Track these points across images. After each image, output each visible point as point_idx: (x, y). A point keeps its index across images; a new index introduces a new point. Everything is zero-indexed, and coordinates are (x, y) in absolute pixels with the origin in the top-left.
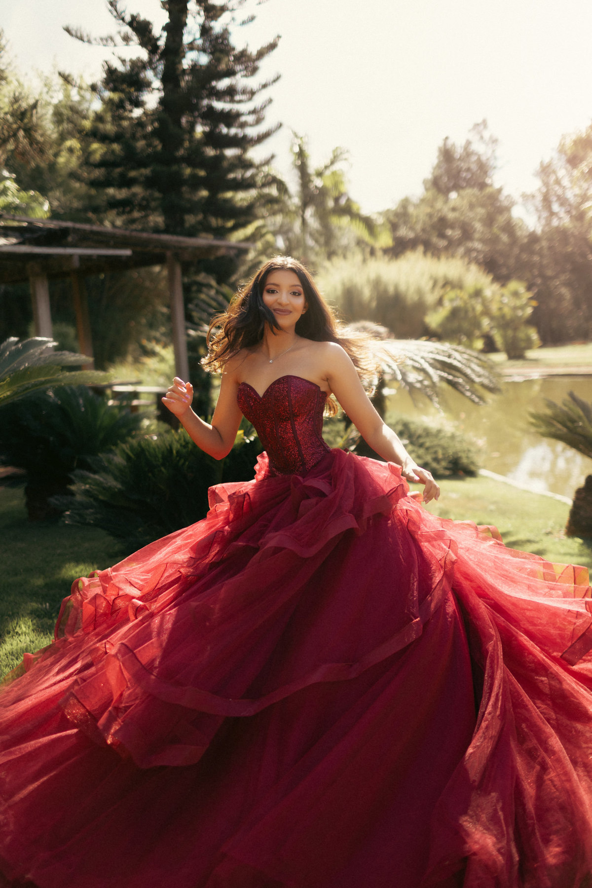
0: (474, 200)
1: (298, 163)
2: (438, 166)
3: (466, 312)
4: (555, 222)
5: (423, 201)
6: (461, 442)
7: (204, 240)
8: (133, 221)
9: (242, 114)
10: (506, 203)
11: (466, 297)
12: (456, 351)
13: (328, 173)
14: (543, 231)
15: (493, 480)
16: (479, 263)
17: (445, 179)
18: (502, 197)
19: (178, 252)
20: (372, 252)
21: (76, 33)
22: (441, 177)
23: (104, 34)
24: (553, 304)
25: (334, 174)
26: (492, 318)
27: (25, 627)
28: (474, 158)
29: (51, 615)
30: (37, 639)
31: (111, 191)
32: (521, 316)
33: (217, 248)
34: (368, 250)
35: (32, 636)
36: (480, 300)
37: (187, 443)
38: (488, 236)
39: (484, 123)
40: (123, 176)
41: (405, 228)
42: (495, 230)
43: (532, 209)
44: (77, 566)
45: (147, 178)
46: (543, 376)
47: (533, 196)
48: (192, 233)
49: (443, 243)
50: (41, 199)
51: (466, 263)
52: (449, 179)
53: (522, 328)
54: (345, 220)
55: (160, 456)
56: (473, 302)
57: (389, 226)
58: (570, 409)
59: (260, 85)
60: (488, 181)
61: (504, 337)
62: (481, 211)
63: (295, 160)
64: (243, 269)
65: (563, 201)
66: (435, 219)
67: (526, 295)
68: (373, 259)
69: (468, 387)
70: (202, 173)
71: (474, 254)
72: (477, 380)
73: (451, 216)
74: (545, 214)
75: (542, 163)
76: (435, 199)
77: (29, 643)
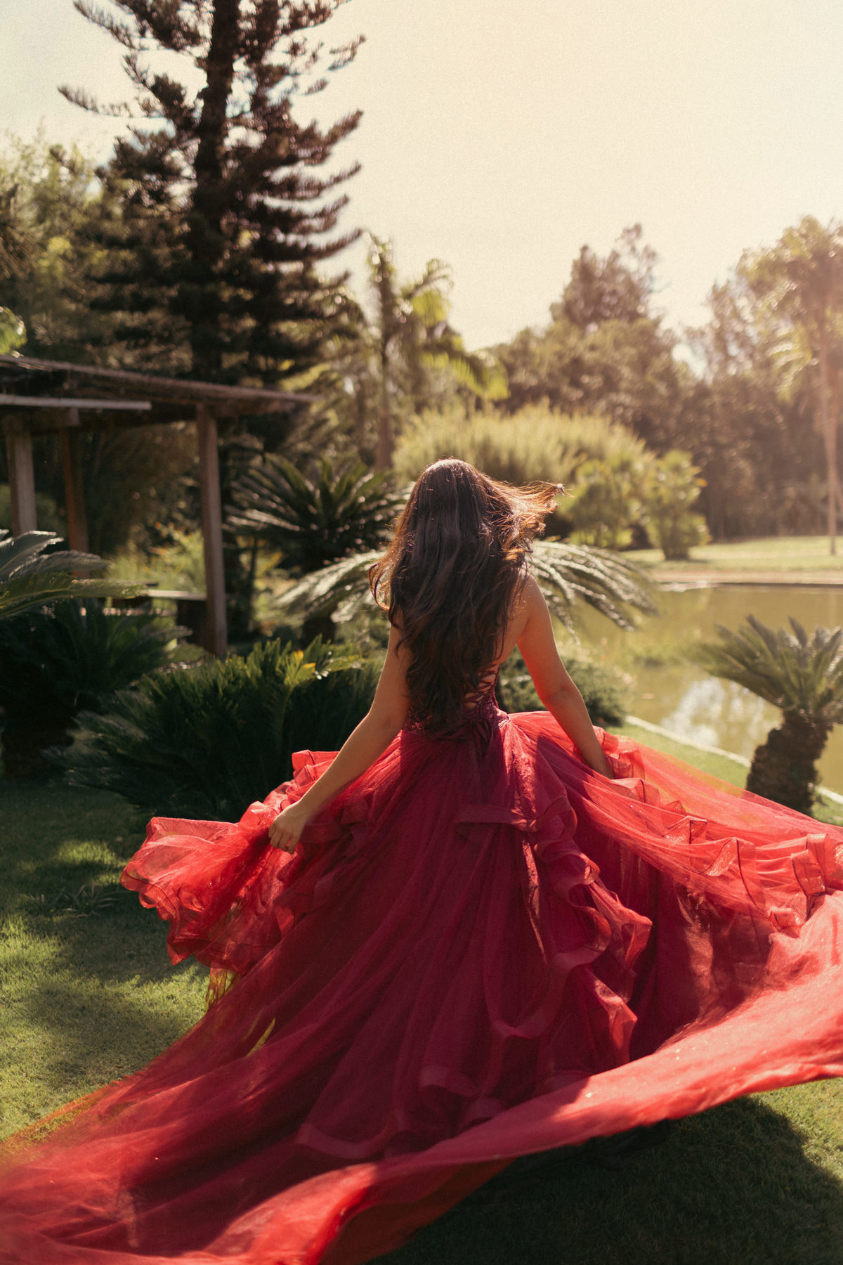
0: (621, 336)
1: (378, 279)
2: (572, 286)
3: (608, 492)
4: (732, 370)
5: (549, 334)
6: (600, 677)
7: (250, 389)
8: (148, 358)
9: (306, 217)
10: (665, 341)
11: (608, 471)
12: (597, 556)
13: (420, 294)
14: (715, 382)
15: (644, 730)
16: (625, 423)
17: (581, 305)
18: (660, 333)
19: (214, 404)
20: (479, 405)
21: (77, 97)
22: (576, 301)
23: (117, 100)
24: (727, 484)
25: (428, 296)
26: (644, 501)
27: (14, 927)
28: (621, 278)
29: (49, 910)
30: (31, 944)
31: (119, 316)
32: (684, 500)
33: (269, 401)
34: (472, 401)
35: (25, 939)
36: (627, 476)
37: (237, 678)
38: (639, 386)
39: (638, 229)
40: (135, 295)
41: (524, 371)
42: (649, 378)
43: (700, 350)
44: (78, 844)
45: (172, 299)
46: (712, 584)
47: (703, 334)
48: (231, 379)
49: (576, 394)
50: (13, 318)
51: (608, 423)
52: (586, 304)
53: (685, 516)
54: (442, 361)
55: (201, 695)
56: (618, 478)
57: (503, 370)
58: (749, 639)
59: (331, 177)
60: (641, 310)
61: (661, 528)
62: (630, 352)
63: (374, 275)
64: (302, 429)
65: (743, 340)
66: (567, 360)
67: (691, 471)
68: (480, 414)
69: (613, 607)
70: (247, 295)
71: (620, 411)
72: (626, 597)
73: (589, 357)
74: (718, 357)
75: (714, 288)
76: (567, 333)
77: (21, 949)
